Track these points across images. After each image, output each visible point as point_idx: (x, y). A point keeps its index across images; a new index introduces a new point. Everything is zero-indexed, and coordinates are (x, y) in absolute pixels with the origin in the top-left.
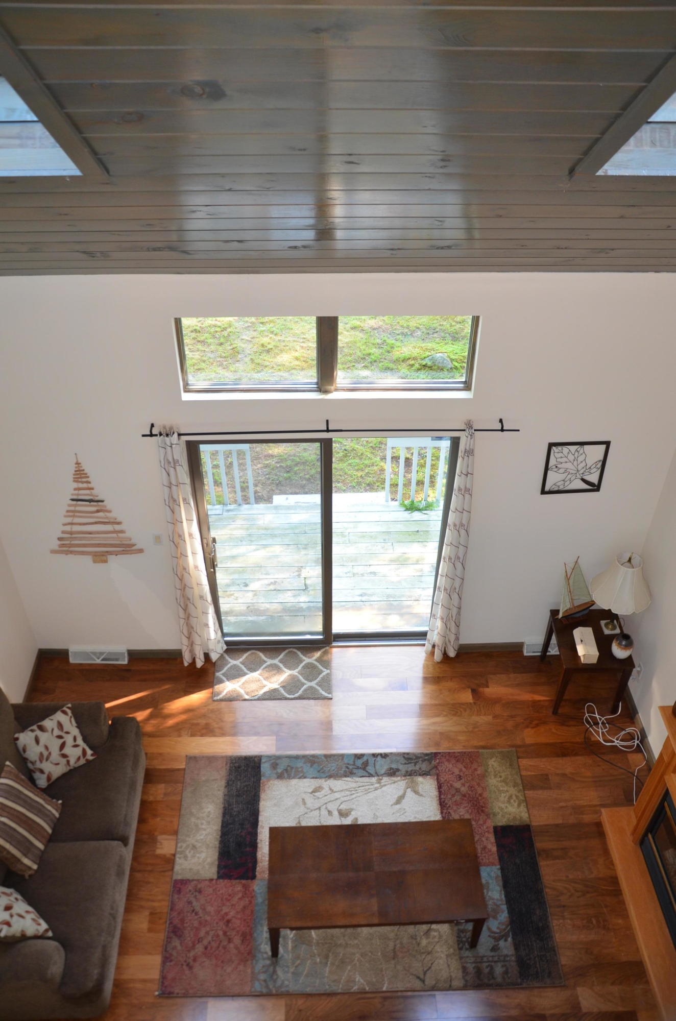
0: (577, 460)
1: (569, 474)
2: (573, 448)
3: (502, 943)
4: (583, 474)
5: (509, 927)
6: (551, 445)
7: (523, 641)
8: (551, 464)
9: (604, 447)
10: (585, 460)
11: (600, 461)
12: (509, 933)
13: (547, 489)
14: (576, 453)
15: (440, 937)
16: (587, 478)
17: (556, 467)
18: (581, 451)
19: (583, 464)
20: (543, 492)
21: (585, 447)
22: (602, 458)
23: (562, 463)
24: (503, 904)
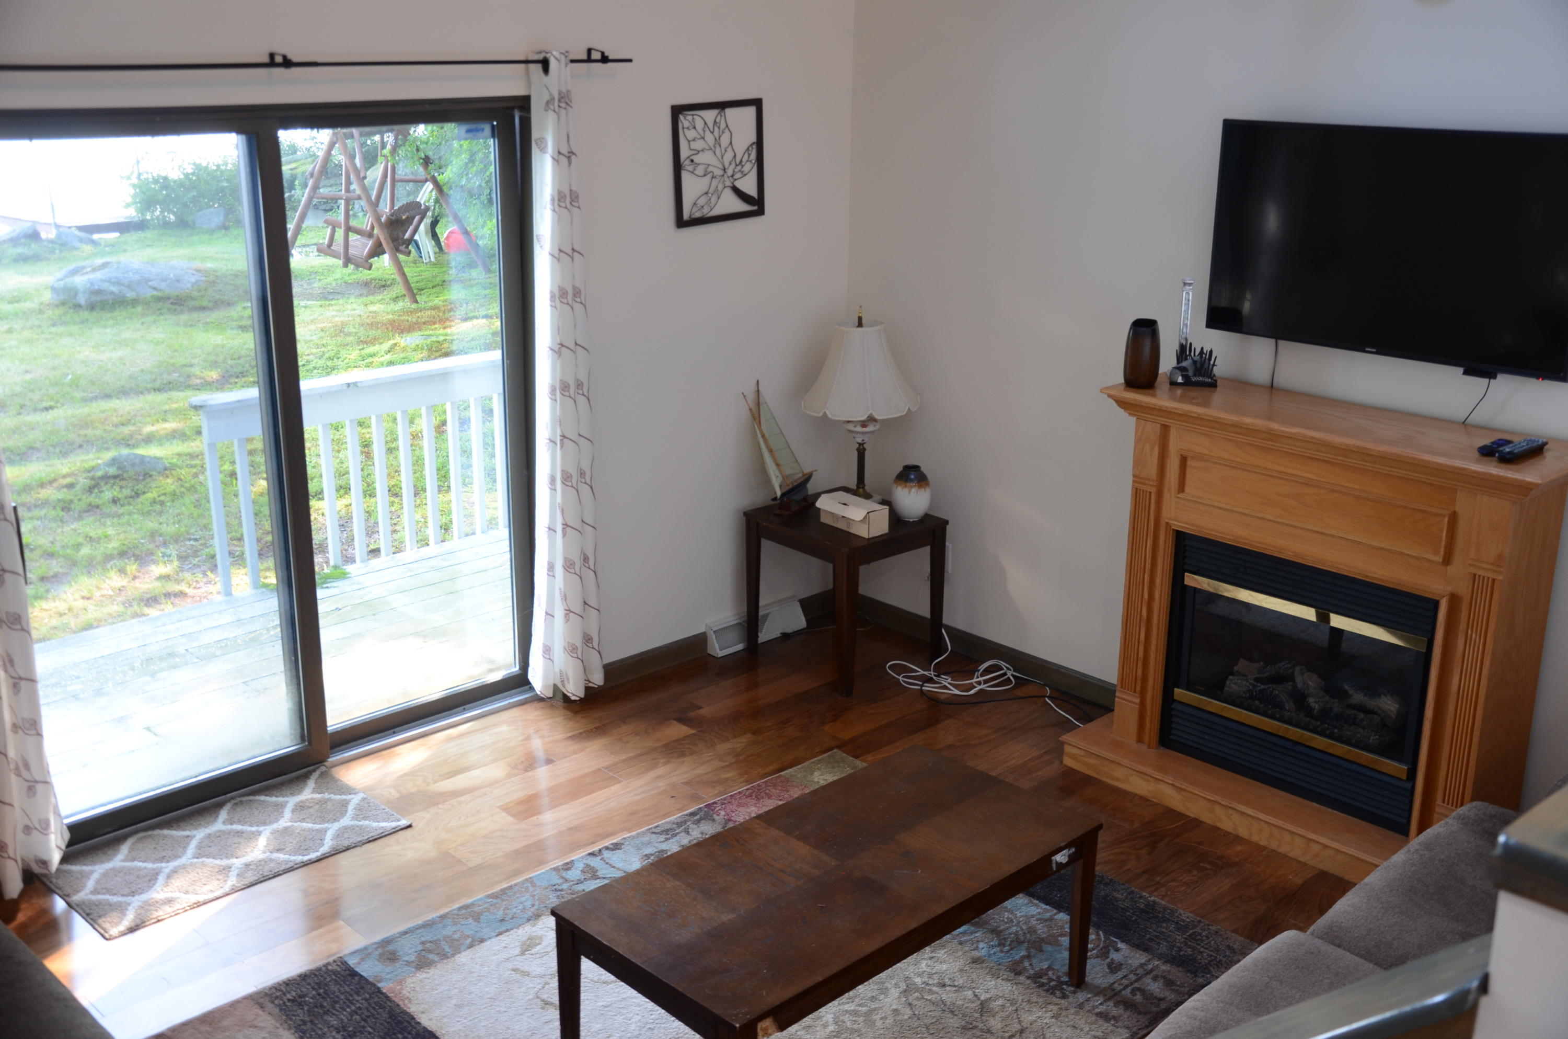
0: (720, 146)
1: (713, 178)
2: (710, 115)
3: (1114, 955)
4: (732, 176)
5: (1101, 932)
6: (677, 111)
7: (702, 630)
8: (684, 153)
9: (751, 111)
10: (731, 143)
11: (754, 143)
12: (1109, 939)
13: (686, 216)
14: (716, 129)
15: (1013, 1002)
16: (740, 185)
17: (692, 161)
18: (723, 126)
19: (729, 156)
20: (682, 222)
21: (729, 111)
22: (753, 138)
23: (699, 151)
24: (1055, 914)
